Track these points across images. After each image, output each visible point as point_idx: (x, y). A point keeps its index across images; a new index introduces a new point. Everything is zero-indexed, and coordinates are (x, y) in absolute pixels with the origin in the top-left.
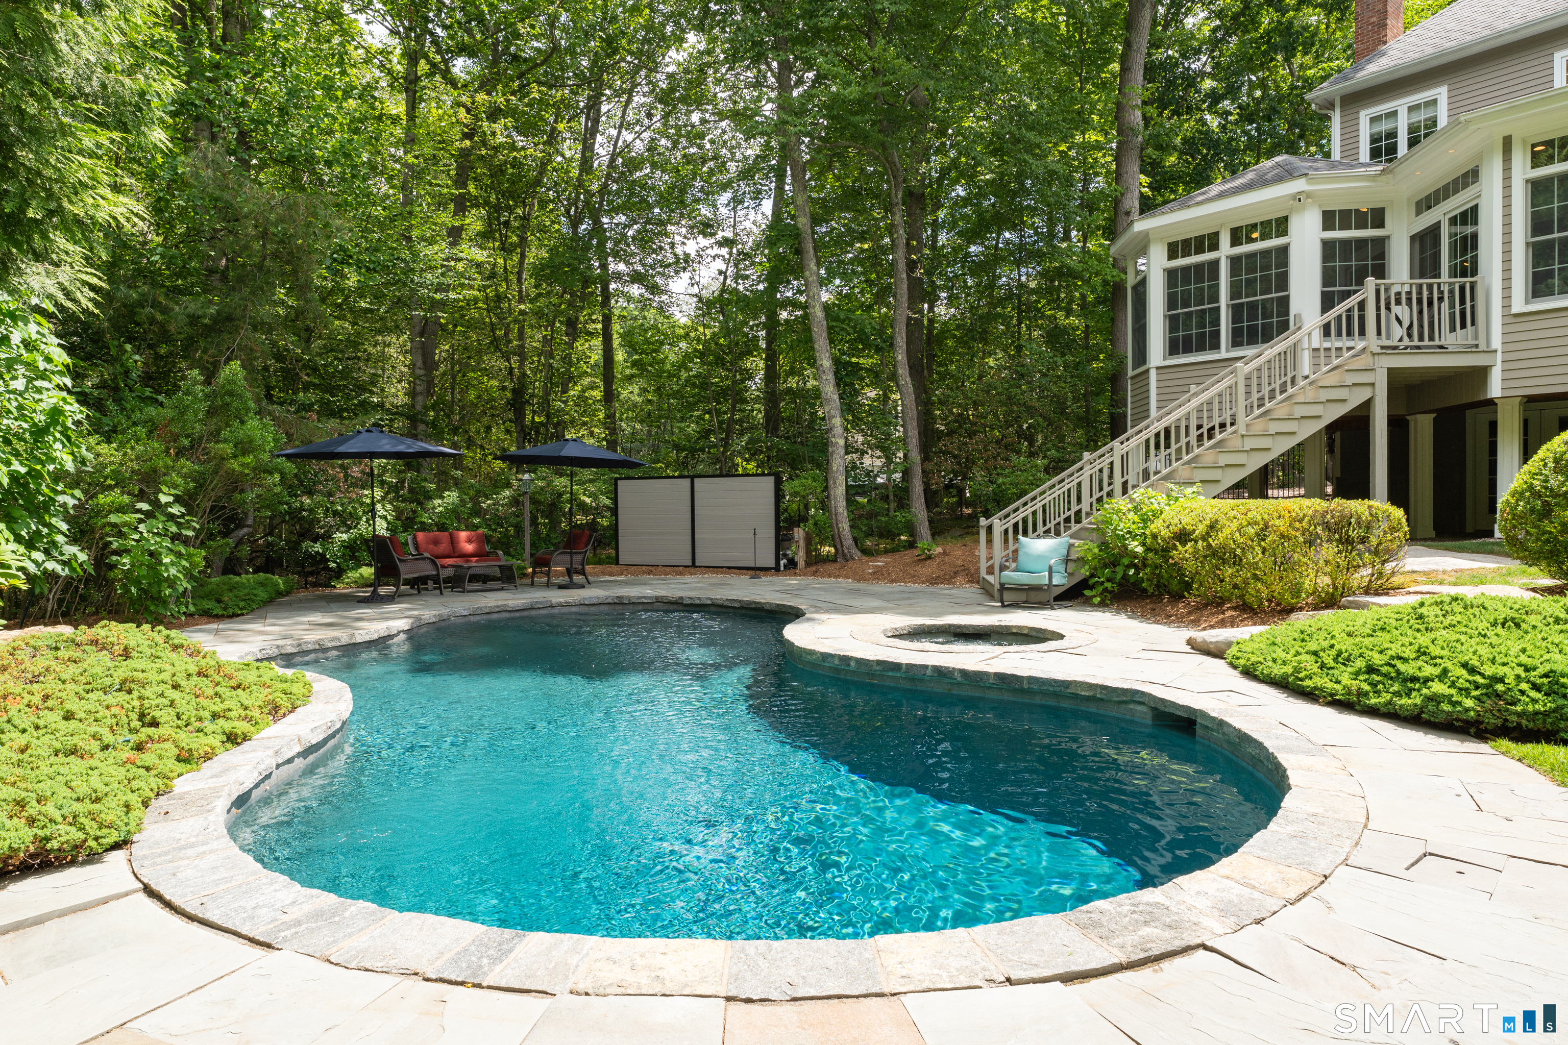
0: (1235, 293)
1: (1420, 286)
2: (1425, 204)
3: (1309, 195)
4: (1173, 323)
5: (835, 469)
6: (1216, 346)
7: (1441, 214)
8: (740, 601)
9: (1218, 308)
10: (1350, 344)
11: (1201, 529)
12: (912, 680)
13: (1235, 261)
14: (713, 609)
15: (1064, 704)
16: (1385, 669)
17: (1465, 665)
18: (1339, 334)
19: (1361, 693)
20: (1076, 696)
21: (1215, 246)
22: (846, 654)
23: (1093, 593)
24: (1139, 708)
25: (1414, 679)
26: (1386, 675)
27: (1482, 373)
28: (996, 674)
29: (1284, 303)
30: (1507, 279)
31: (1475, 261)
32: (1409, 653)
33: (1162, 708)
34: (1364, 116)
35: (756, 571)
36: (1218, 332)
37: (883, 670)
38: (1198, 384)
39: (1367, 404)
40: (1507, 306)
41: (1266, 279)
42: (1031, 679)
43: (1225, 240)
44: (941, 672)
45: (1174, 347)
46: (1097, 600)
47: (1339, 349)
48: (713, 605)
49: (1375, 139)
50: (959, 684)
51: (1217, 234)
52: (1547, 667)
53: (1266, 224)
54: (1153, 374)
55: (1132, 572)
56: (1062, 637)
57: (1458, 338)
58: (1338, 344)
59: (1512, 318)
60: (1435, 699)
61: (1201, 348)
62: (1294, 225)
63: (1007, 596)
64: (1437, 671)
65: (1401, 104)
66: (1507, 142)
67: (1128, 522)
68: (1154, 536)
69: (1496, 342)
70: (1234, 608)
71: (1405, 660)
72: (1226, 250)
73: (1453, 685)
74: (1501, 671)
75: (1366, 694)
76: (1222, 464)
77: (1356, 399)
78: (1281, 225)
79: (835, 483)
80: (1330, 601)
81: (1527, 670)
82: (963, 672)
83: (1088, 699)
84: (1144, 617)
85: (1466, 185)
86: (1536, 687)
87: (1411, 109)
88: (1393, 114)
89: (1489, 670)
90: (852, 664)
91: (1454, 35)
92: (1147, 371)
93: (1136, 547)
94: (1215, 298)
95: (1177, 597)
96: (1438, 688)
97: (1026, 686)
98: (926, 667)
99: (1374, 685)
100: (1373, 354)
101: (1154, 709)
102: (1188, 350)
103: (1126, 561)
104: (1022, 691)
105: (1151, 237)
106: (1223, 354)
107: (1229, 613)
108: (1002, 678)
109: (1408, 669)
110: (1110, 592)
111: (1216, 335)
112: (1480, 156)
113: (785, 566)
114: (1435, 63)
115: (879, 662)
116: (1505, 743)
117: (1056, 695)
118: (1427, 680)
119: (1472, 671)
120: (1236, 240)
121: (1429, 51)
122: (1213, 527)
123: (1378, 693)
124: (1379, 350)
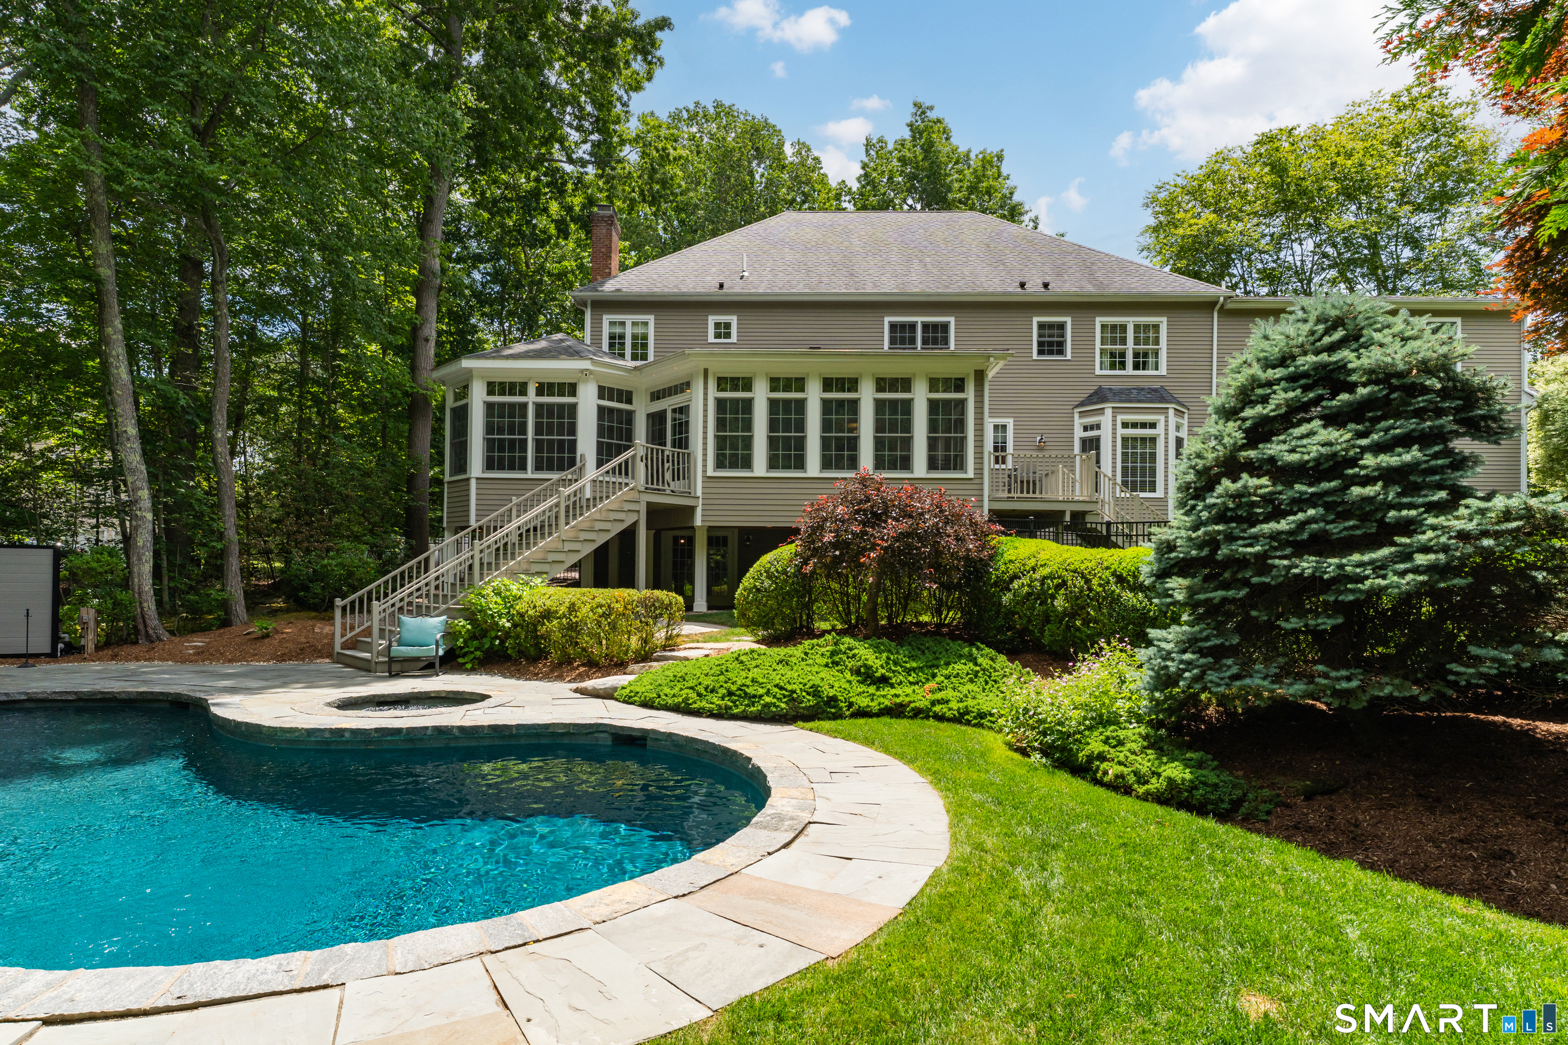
0: (538, 430)
1: (652, 449)
2: (656, 396)
3: (591, 372)
4: (490, 445)
5: (140, 544)
6: (523, 468)
7: (667, 404)
8: (75, 693)
9: (526, 440)
10: (626, 481)
11: (563, 609)
12: (412, 740)
13: (539, 407)
14: (28, 705)
15: (544, 741)
16: (738, 693)
17: (776, 686)
18: (620, 473)
19: (727, 708)
20: (553, 734)
21: (523, 393)
22: (339, 726)
23: (466, 660)
24: (602, 735)
25: (754, 696)
26: (739, 696)
27: (691, 510)
28: (489, 726)
29: (573, 445)
30: (705, 455)
31: (687, 438)
32: (748, 682)
33: (621, 733)
34: (607, 318)
35: (26, 658)
36: (525, 458)
37: (383, 736)
38: (518, 496)
39: (635, 524)
40: (705, 471)
41: (561, 425)
42: (519, 726)
43: (532, 390)
44: (440, 731)
45: (490, 465)
46: (469, 666)
47: (620, 483)
48: (30, 700)
49: (612, 337)
50: (456, 738)
51: (526, 384)
52: (811, 683)
53: (561, 385)
54: (473, 483)
55: (497, 642)
56: (488, 697)
57: (675, 485)
58: (620, 480)
59: (707, 479)
60: (767, 705)
61: (512, 468)
62: (581, 390)
63: (396, 667)
64: (764, 691)
65: (629, 318)
66: (706, 371)
67: (494, 604)
68: (522, 615)
69: (699, 493)
70: (583, 665)
71: (748, 686)
72: (531, 398)
73: (774, 697)
74: (794, 687)
75: (731, 708)
76: (550, 560)
77: (630, 520)
78: (572, 389)
79: (140, 559)
80: (644, 657)
81: (805, 685)
82: (462, 729)
83: (562, 734)
84: (512, 676)
85: (682, 391)
86: (808, 694)
87: (634, 324)
88: (623, 324)
89: (789, 687)
90: (347, 735)
91: (659, 285)
92: (468, 479)
93: (505, 623)
94: (523, 431)
95: (534, 660)
96: (768, 699)
97: (514, 731)
98: (426, 728)
99: (734, 702)
100: (639, 492)
101: (612, 734)
102: (501, 468)
103: (493, 634)
104: (511, 736)
105: (474, 374)
106: (529, 474)
107: (582, 669)
108: (495, 728)
109: (750, 691)
110: (478, 659)
111: (524, 460)
112: (691, 375)
113: (62, 651)
114: (648, 299)
115: (377, 730)
116: (800, 723)
117: (538, 735)
118: (761, 696)
119: (781, 688)
120: (540, 391)
121: (645, 290)
122: (572, 608)
123: (737, 706)
124: (643, 489)
